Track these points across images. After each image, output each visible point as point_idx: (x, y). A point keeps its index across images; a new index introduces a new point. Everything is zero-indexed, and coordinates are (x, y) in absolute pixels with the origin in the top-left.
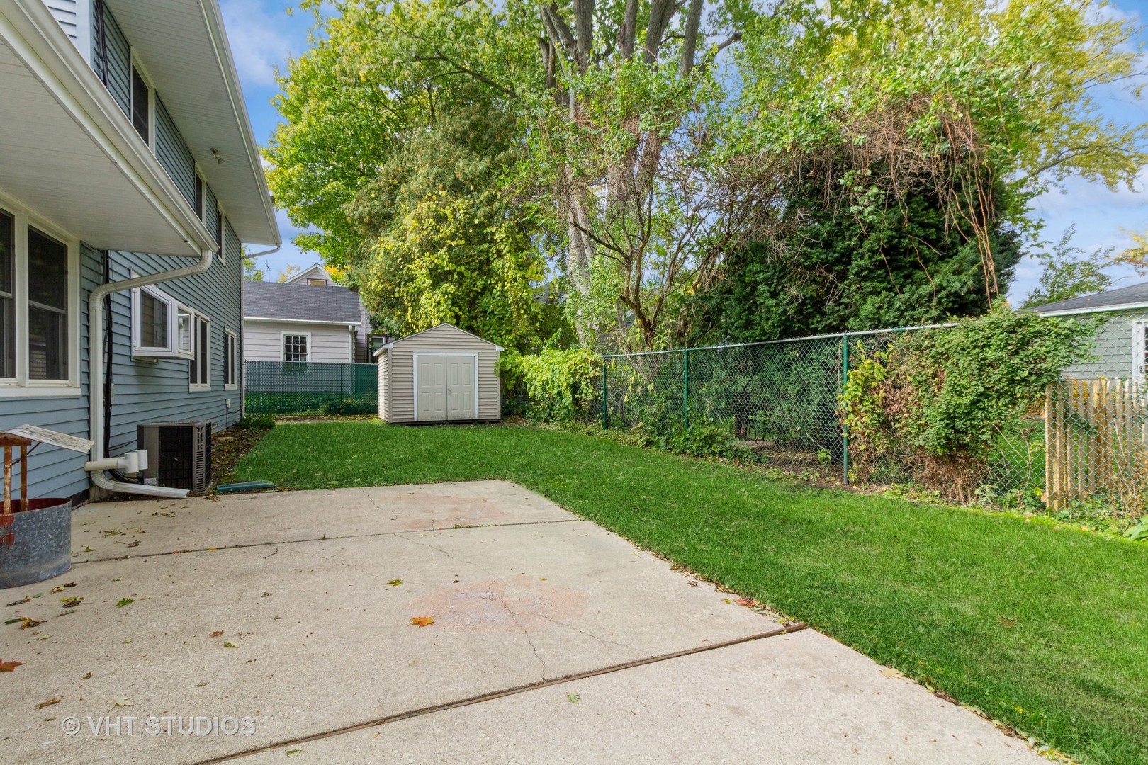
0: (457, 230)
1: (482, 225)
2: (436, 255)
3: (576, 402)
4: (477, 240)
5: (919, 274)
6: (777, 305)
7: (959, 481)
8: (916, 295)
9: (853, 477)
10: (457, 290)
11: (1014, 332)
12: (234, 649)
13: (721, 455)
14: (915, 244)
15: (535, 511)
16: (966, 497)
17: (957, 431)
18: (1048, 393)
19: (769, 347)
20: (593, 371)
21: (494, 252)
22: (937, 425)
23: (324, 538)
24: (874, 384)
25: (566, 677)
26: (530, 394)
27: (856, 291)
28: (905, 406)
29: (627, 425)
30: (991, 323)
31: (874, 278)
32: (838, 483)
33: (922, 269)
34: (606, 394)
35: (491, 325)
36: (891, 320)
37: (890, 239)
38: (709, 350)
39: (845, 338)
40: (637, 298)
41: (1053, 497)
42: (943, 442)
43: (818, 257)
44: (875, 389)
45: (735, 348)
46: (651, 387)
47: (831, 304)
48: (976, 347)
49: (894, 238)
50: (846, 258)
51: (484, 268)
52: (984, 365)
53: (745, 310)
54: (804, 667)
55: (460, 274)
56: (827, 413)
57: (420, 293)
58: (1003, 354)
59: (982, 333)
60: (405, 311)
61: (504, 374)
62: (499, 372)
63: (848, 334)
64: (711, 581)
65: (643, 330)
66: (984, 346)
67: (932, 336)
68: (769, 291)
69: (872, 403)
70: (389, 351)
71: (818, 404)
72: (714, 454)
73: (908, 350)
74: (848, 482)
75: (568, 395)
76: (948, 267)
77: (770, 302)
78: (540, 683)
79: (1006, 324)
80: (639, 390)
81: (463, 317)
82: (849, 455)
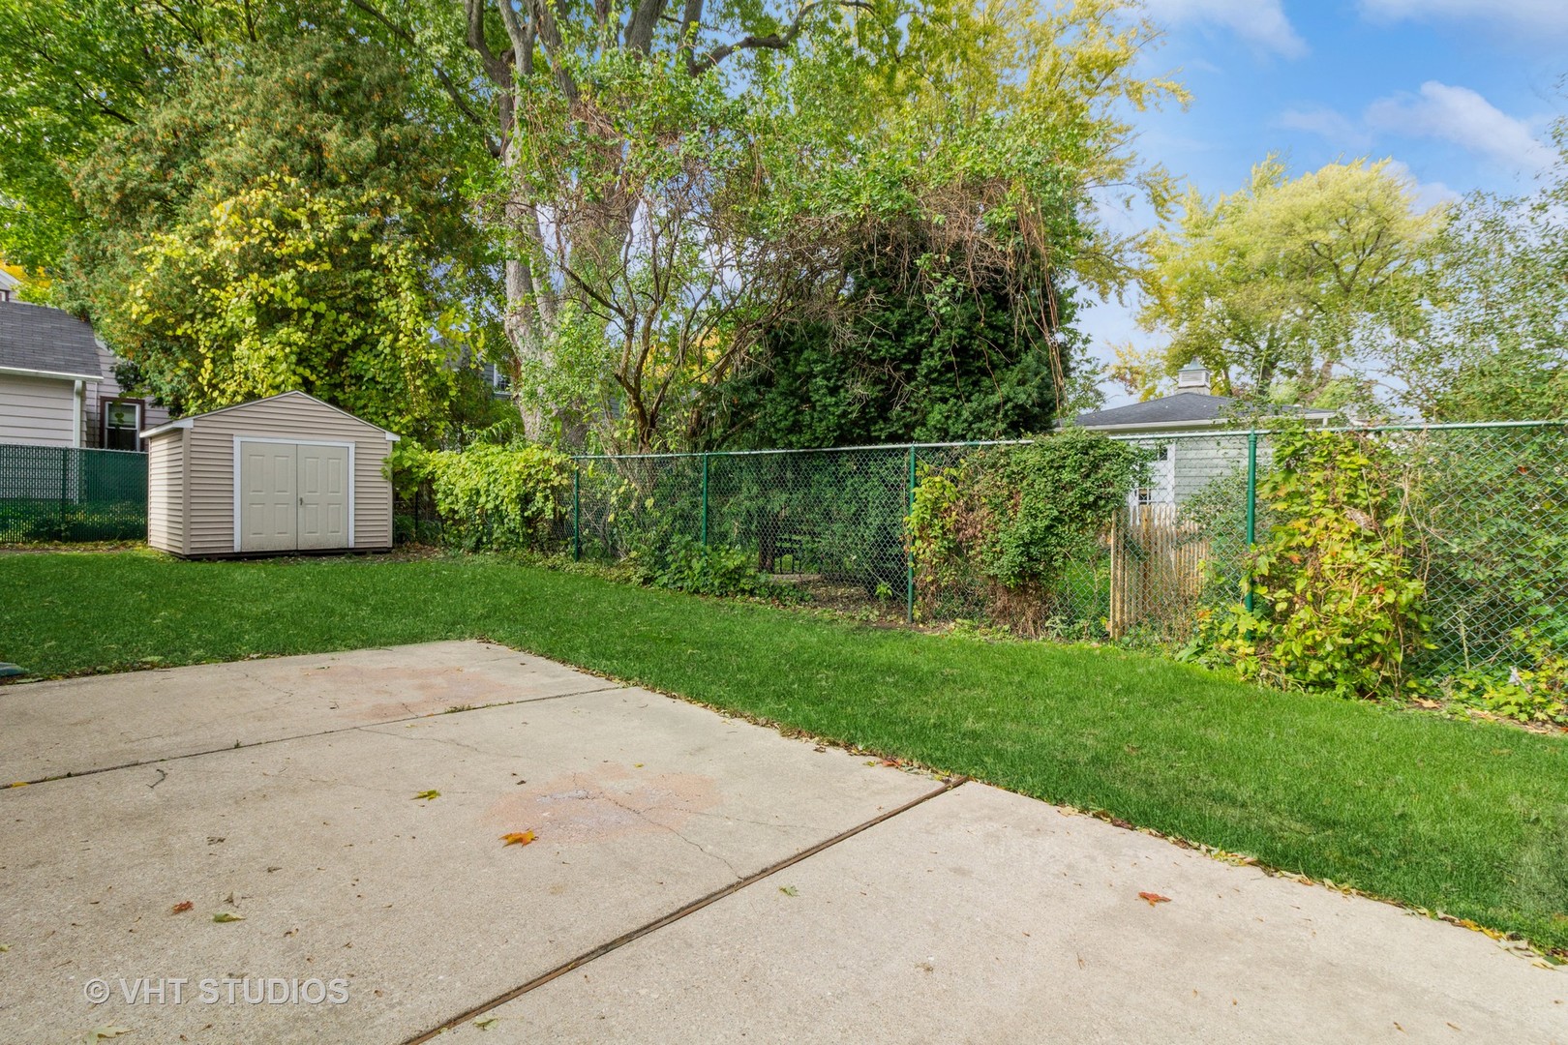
0: (319, 245)
1: (365, 243)
2: (272, 281)
3: (528, 522)
4: (353, 264)
5: (986, 382)
6: (837, 404)
7: (1030, 614)
8: (983, 405)
9: (917, 614)
10: (308, 339)
11: (1087, 454)
12: (238, 923)
13: (752, 593)
14: (984, 347)
15: (547, 680)
16: (1036, 631)
17: (1031, 559)
18: (1114, 518)
19: (819, 455)
20: (559, 478)
21: (382, 285)
22: (1013, 551)
23: (237, 746)
24: (945, 505)
25: (763, 871)
26: (443, 508)
27: (924, 396)
28: (980, 531)
29: (610, 554)
30: (1066, 443)
31: (942, 382)
32: (902, 622)
33: (990, 376)
34: (579, 511)
35: (370, 399)
36: (960, 432)
37: (962, 338)
38: (738, 456)
39: (912, 450)
40: (637, 380)
41: (1116, 626)
42: (1017, 570)
43: (887, 351)
44: (946, 510)
45: (772, 454)
46: (649, 503)
47: (898, 408)
48: (1052, 467)
49: (965, 338)
50: (914, 356)
51: (363, 308)
52: (1059, 487)
53: (792, 408)
54: (990, 819)
55: (317, 316)
56: (887, 538)
57: (234, 336)
58: (1076, 476)
59: (1057, 453)
60: (198, 362)
61: (401, 477)
62: (390, 474)
63: (916, 445)
64: (838, 745)
65: (639, 423)
66: (1060, 467)
67: (1007, 454)
68: (827, 386)
69: (942, 527)
70: (185, 434)
71: (879, 528)
72: (743, 591)
73: (982, 467)
74: (913, 621)
75: (513, 512)
76: (1013, 375)
77: (829, 400)
78: (739, 883)
79: (1080, 445)
80: (633, 507)
81: (318, 383)
82: (914, 587)
